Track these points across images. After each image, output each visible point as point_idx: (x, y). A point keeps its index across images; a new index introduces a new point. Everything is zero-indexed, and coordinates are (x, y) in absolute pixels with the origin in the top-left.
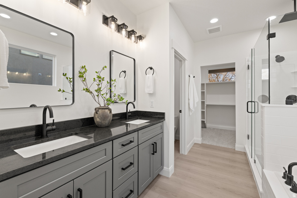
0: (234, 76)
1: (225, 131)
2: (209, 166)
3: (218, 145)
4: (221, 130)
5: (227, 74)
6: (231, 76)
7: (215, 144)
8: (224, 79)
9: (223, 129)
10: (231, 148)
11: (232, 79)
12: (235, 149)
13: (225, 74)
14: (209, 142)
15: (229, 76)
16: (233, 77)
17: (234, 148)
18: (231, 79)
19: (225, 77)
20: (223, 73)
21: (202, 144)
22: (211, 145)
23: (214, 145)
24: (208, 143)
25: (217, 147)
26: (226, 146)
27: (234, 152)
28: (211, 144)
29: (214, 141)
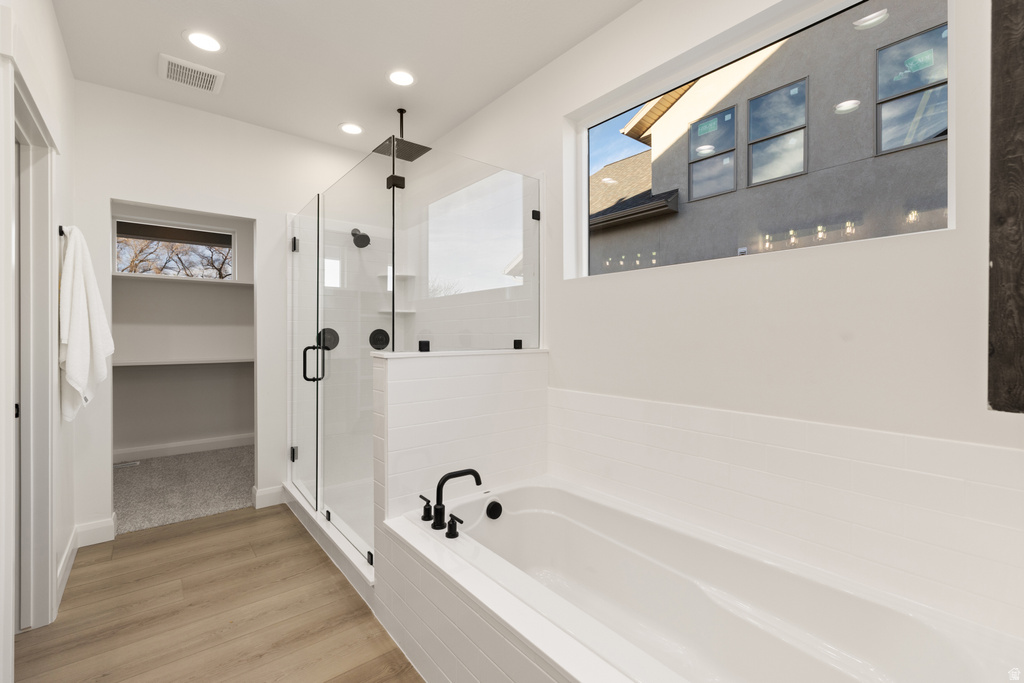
0: (176, 258)
1: (195, 457)
2: (191, 605)
3: (191, 516)
4: (179, 458)
5: (147, 246)
6: (164, 258)
7: (176, 516)
8: (136, 265)
9: (184, 452)
10: (241, 506)
11: (171, 268)
12: (253, 507)
13: (139, 248)
14: (150, 520)
15: (158, 257)
16: (172, 264)
17: (249, 504)
18: (165, 270)
19: (140, 258)
20: (131, 241)
21: (119, 537)
22: (163, 527)
23: (176, 521)
24: (146, 525)
25: (191, 522)
26: (221, 508)
27: (252, 516)
28: (160, 523)
29: (169, 506)
